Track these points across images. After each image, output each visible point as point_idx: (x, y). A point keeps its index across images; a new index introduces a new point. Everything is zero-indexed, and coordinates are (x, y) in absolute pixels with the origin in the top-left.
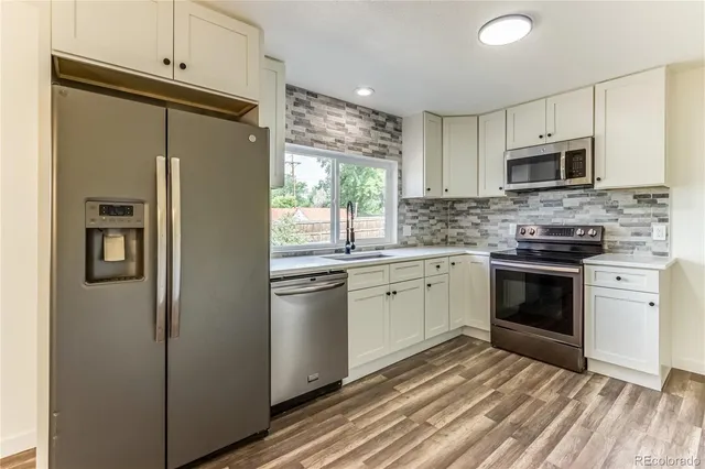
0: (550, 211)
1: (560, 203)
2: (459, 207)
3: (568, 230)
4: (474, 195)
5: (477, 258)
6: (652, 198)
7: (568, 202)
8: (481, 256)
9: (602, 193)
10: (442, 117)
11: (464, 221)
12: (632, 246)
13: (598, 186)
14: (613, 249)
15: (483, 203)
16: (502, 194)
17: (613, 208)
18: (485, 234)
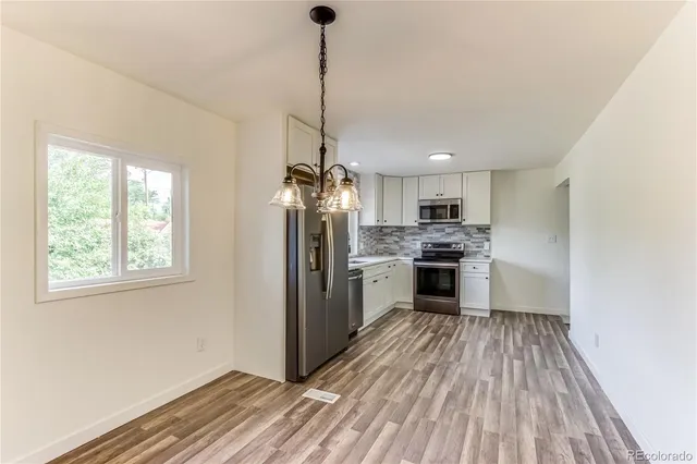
0: (438, 235)
1: (443, 230)
2: (385, 230)
3: (448, 245)
4: (399, 224)
5: (406, 262)
6: (484, 230)
7: (447, 230)
8: (409, 261)
9: (463, 227)
10: (383, 177)
11: (389, 240)
12: (476, 253)
13: (463, 223)
14: (468, 255)
15: (401, 229)
16: (416, 224)
17: (467, 234)
18: (402, 248)
